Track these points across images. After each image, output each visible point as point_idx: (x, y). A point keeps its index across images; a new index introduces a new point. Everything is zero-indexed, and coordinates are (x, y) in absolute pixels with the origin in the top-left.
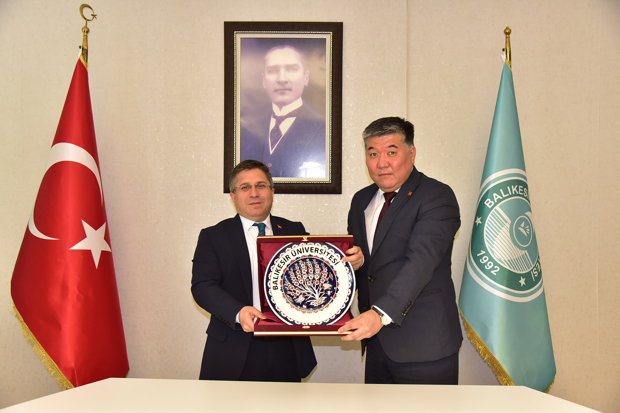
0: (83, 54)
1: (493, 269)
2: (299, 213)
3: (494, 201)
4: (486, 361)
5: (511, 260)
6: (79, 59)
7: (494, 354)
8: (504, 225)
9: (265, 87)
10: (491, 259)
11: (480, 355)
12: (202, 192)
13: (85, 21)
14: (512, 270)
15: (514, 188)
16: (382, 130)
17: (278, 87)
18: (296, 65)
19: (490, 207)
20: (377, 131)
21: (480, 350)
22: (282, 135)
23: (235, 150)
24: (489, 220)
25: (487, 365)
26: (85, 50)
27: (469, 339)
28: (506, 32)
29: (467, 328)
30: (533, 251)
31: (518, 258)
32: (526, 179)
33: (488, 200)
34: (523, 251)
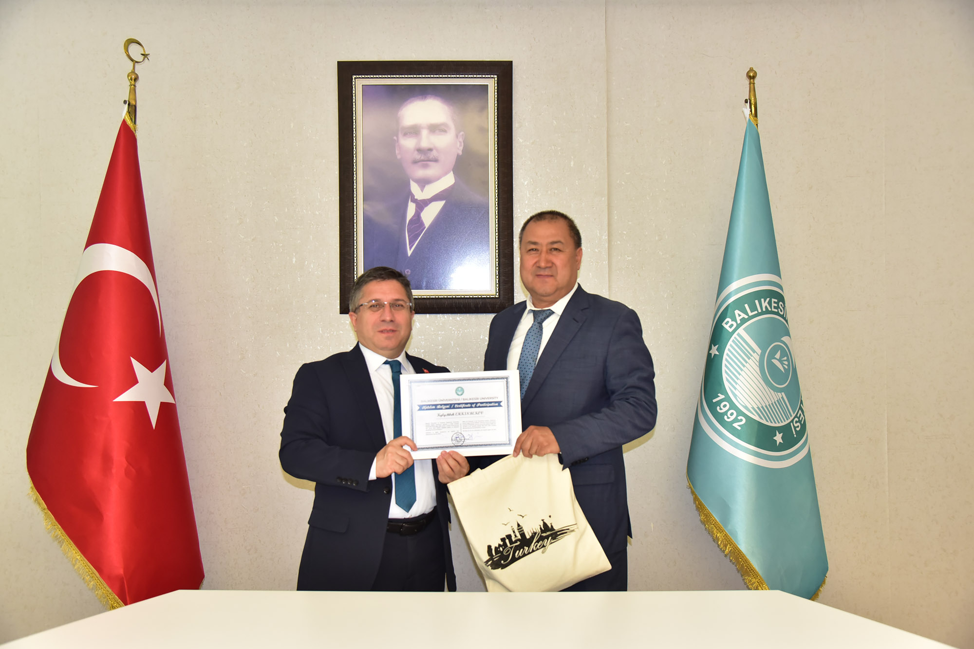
0: (129, 113)
1: (736, 420)
2: (452, 342)
3: (737, 322)
4: (728, 554)
5: (762, 407)
6: (124, 120)
7: (739, 544)
8: (752, 356)
9: (399, 157)
10: (733, 406)
11: (719, 546)
12: (308, 313)
13: (131, 64)
14: (764, 422)
15: (765, 302)
17: (418, 156)
18: (445, 125)
19: (730, 330)
21: (718, 539)
22: (425, 228)
23: (355, 250)
24: (729, 350)
25: (729, 561)
26: (133, 105)
27: (703, 523)
28: (750, 76)
29: (700, 507)
30: (793, 393)
31: (772, 404)
32: (782, 289)
33: (728, 319)
34: (779, 394)
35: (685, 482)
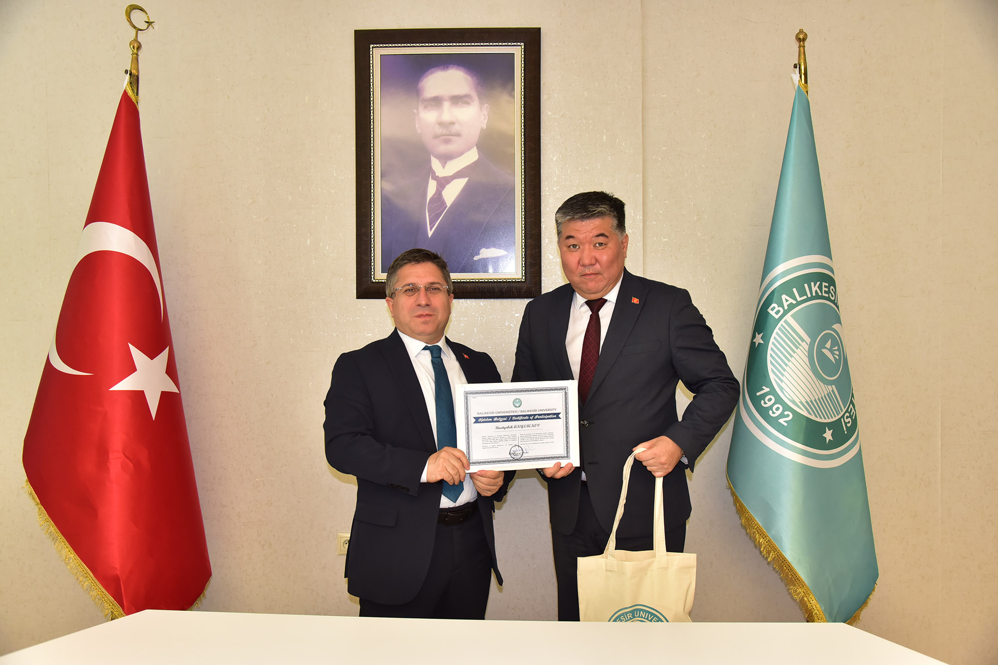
0: (131, 83)
1: (782, 415)
2: (475, 329)
3: (783, 308)
4: (771, 562)
5: (811, 401)
6: (125, 91)
7: (784, 552)
8: (800, 345)
9: (419, 131)
10: (779, 400)
11: (761, 553)
12: (323, 297)
13: (134, 31)
14: (813, 418)
15: (815, 286)
16: (588, 211)
17: (439, 130)
18: (467, 96)
19: (777, 317)
20: (580, 212)
21: (760, 545)
22: (447, 207)
23: (372, 231)
24: (775, 338)
25: (772, 569)
26: (134, 75)
27: (744, 527)
28: (800, 38)
29: (741, 510)
30: (844, 386)
31: (822, 398)
32: (833, 272)
33: (774, 305)
34: (830, 387)
35: (725, 482)
